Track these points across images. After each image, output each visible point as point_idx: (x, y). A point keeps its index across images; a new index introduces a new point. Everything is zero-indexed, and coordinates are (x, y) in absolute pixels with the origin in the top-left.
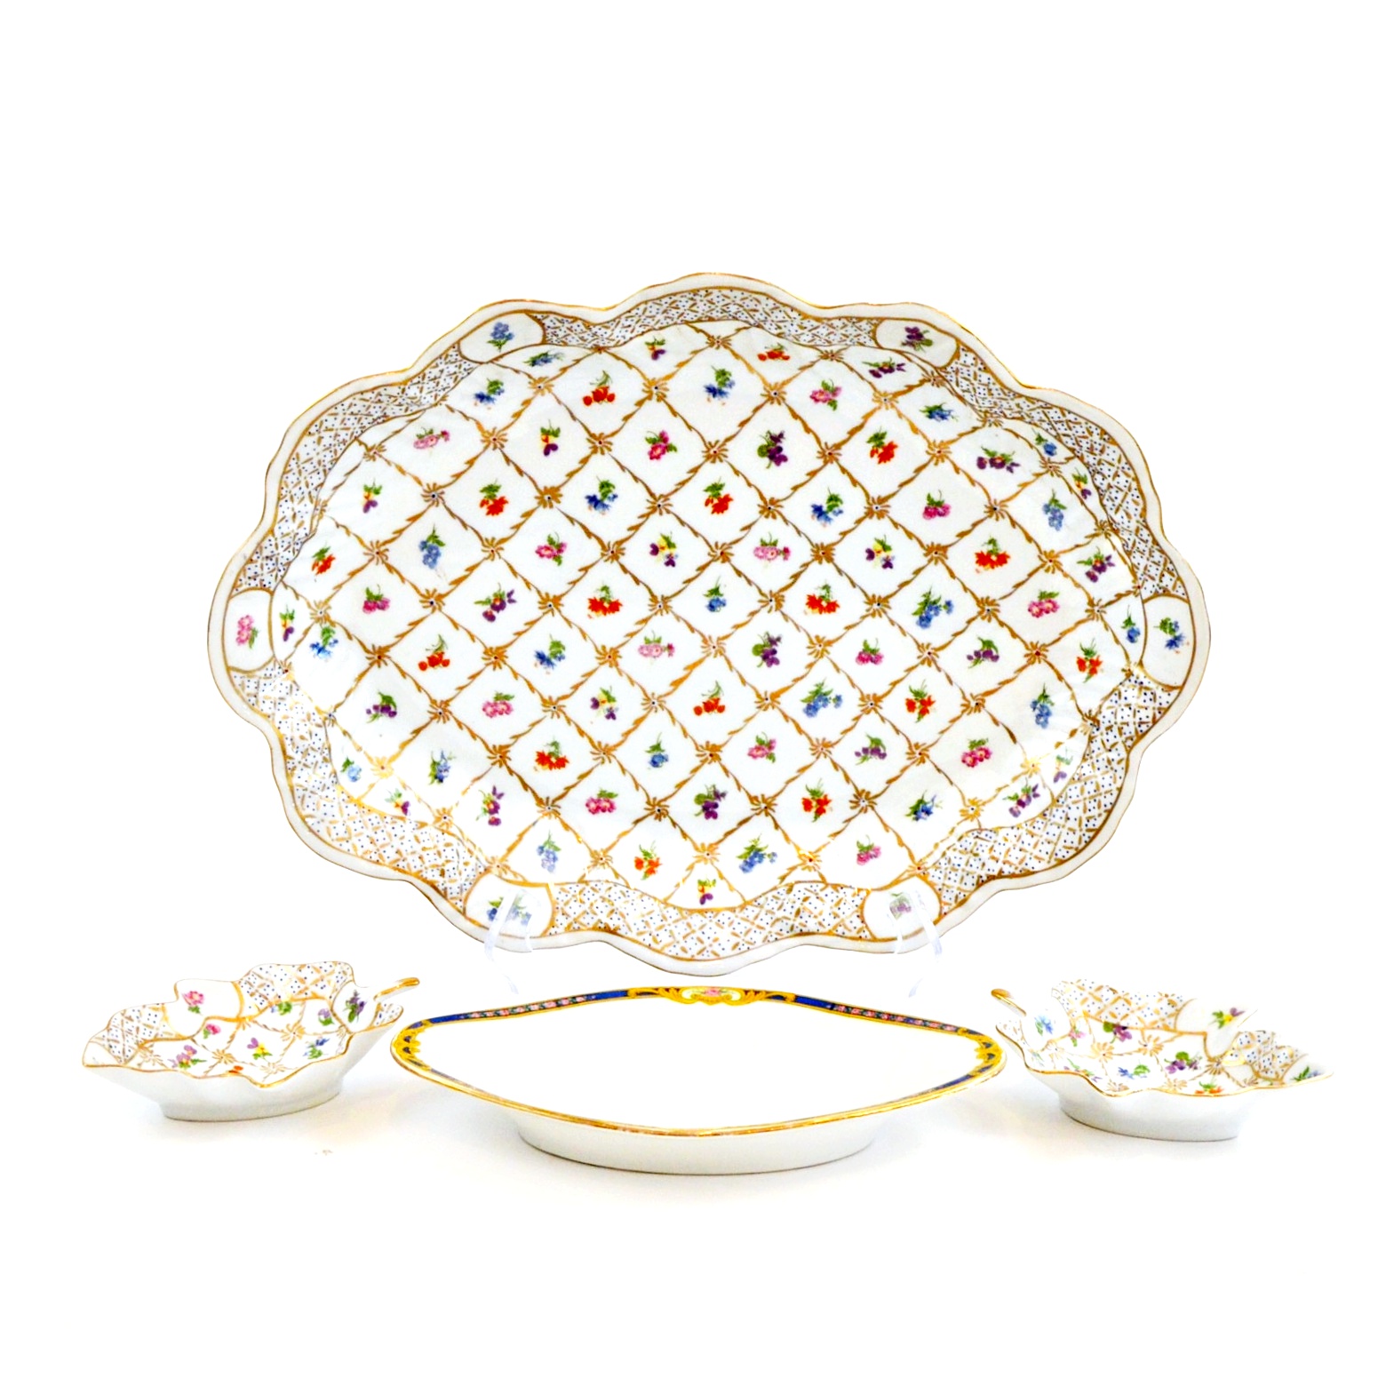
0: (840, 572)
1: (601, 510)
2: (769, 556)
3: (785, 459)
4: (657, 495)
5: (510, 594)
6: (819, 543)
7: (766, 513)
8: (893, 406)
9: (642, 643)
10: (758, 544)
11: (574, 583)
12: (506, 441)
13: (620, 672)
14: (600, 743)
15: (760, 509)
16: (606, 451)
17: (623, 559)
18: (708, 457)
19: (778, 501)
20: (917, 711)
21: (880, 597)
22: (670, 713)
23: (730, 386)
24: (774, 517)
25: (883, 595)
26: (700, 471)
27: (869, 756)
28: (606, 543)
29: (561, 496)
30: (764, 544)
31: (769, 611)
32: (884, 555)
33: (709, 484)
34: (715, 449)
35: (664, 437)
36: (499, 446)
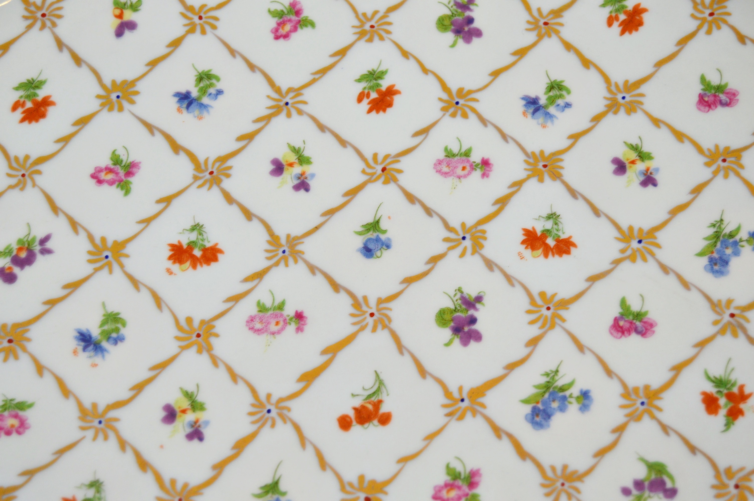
0: (573, 193)
1: (197, 112)
2: (459, 171)
3: (478, 33)
4: (284, 89)
5: (43, 241)
6: (537, 152)
7: (452, 110)
9: (253, 310)
10: (441, 155)
11: (147, 221)
12: (60, 17)
13: (215, 361)
14: (173, 482)
15: (442, 105)
16: (208, 28)
17: (227, 184)
18: (361, 34)
19: (470, 92)
20: (723, 412)
21: (640, 230)
22: (297, 428)
24: (465, 116)
25: (647, 225)
26: (351, 54)
27: (647, 493)
28: (201, 159)
29: (137, 93)
30: (449, 154)
31: (462, 255)
32: (641, 166)
33: (364, 71)
34: (373, 23)
35: (296, 9)
36: (48, 24)
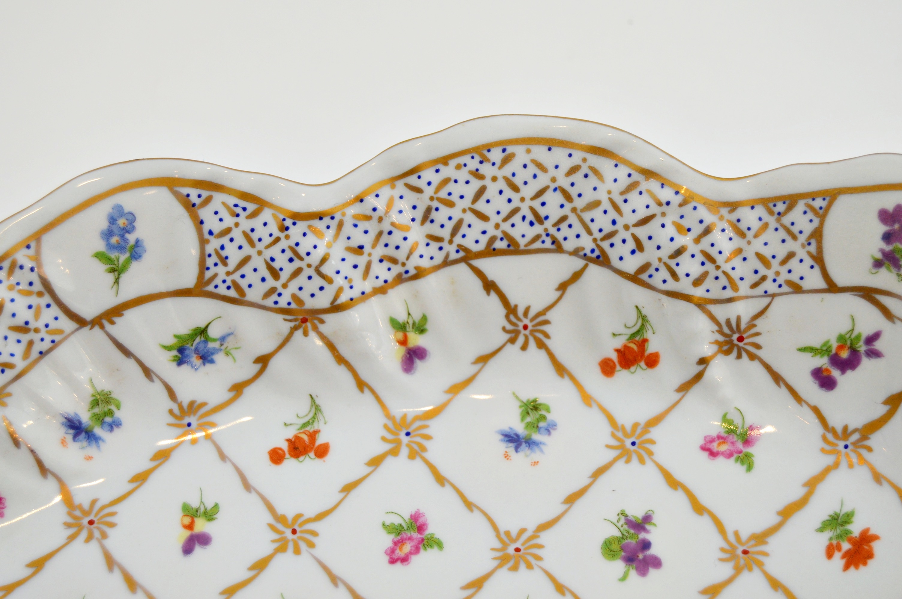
3: (656, 563)
8: (863, 461)
12: (112, 525)
16: (303, 546)
18: (503, 560)
23: (548, 431)
26: (489, 586)
34: (518, 545)
35: (418, 524)
36: (97, 534)
